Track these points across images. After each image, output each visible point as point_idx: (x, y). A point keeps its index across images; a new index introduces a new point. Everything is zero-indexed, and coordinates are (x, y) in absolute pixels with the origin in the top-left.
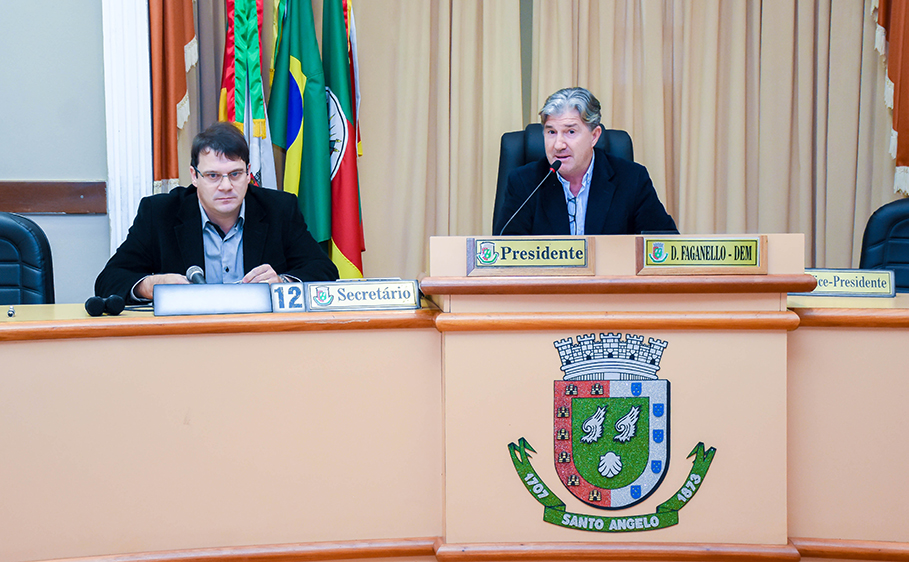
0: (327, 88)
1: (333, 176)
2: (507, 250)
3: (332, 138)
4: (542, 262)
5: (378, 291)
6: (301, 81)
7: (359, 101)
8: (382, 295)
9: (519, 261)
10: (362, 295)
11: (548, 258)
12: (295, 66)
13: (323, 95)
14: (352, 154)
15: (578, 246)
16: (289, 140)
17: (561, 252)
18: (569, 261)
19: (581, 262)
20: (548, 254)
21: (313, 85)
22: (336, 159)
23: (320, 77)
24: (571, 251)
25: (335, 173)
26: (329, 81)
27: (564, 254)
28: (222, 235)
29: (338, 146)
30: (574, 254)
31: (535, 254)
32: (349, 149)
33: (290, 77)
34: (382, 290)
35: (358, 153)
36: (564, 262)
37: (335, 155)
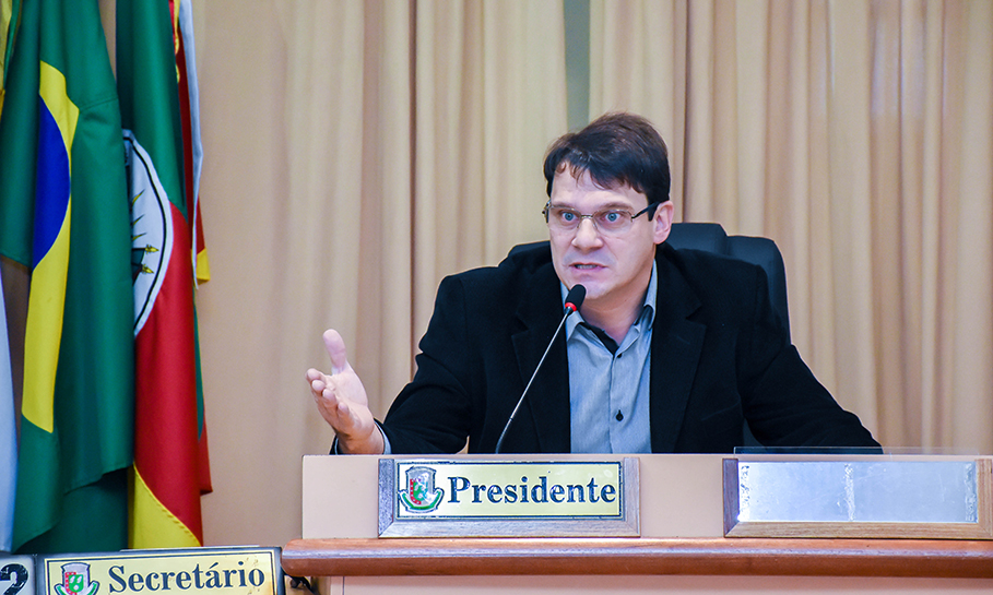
0: (127, 133)
1: (140, 326)
2: (460, 484)
3: (139, 244)
4: (531, 508)
5: (197, 572)
6: (66, 117)
7: (200, 163)
8: (204, 579)
9: (486, 507)
10: (160, 580)
11: (545, 500)
12: (53, 85)
13: (116, 149)
14: (182, 280)
15: (607, 475)
16: (38, 246)
17: (570, 487)
18: (586, 508)
19: (613, 509)
20: (542, 492)
21: (94, 126)
22: (148, 289)
23: (109, 108)
24: (591, 485)
25: (144, 319)
26: (130, 116)
27: (576, 491)
28: (612, 346)
29: (150, 261)
30: (597, 492)
31: (519, 492)
32: (176, 267)
33: (41, 111)
34: (204, 568)
35: (196, 276)
36: (578, 508)
37: (144, 281)
